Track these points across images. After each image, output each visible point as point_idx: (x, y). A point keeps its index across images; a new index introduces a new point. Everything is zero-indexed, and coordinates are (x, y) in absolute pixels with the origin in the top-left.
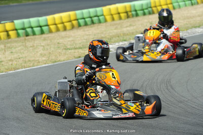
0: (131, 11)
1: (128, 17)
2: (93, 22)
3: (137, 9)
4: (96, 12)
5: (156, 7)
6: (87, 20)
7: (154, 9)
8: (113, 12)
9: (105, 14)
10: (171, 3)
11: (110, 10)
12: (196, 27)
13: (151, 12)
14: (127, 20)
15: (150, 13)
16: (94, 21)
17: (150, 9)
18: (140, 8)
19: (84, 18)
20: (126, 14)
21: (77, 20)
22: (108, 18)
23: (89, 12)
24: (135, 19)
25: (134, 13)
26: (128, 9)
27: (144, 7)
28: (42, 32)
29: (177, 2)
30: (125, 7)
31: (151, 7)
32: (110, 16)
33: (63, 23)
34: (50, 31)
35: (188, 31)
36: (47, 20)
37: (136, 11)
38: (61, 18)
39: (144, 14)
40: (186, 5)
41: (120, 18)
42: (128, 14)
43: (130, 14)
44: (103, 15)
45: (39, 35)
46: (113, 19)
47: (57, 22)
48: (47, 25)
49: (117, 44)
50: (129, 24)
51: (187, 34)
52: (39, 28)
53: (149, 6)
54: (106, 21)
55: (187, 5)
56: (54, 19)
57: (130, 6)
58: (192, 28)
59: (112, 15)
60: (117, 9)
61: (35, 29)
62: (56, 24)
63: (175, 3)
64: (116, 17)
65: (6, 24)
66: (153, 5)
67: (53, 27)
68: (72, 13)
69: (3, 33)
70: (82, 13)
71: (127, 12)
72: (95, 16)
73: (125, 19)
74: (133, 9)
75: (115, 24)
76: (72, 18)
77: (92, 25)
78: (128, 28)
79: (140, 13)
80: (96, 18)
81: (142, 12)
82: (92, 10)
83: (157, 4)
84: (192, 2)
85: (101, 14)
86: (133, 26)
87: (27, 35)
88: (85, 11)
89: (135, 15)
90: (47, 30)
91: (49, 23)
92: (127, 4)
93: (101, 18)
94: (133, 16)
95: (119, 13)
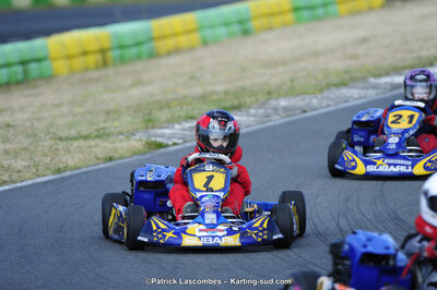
0: (109, 49)
1: (105, 64)
5: (163, 37)
10: (197, 30)
12: (338, 86)
13: (154, 51)
15: (151, 56)
25: (117, 53)
31: (152, 38)
35: (326, 94)
37: (121, 47)
42: (104, 57)
51: (331, 103)
58: (328, 89)
63: (204, 28)
71: (102, 52)
95: (84, 54)
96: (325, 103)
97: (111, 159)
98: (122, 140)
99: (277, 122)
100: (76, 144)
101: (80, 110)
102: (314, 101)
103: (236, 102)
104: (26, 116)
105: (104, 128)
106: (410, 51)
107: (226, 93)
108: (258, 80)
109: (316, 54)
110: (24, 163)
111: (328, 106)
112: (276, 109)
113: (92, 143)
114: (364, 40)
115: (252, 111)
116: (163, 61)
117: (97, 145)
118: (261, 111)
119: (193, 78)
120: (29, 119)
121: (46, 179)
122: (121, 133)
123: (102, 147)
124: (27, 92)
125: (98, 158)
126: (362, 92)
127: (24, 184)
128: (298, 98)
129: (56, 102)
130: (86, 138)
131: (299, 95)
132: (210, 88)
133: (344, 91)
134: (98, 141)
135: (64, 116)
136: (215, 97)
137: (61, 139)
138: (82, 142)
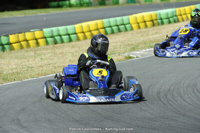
0: (156, 20)
1: (154, 25)
2: (119, 31)
3: (162, 17)
4: (123, 20)
5: (181, 15)
6: (114, 28)
7: (179, 17)
8: (139, 21)
9: (131, 22)
11: (136, 18)
13: (176, 20)
14: (153, 28)
15: (175, 22)
16: (121, 30)
17: (175, 17)
18: (166, 17)
20: (151, 22)
21: (104, 28)
22: (134, 26)
23: (116, 21)
24: (161, 27)
25: (159, 21)
26: (154, 18)
27: (170, 16)
28: (70, 40)
30: (151, 16)
31: (176, 16)
33: (90, 31)
34: (78, 39)
36: (75, 28)
37: (161, 19)
38: (89, 26)
39: (170, 22)
41: (146, 26)
42: (153, 23)
43: (155, 22)
44: (129, 23)
45: (67, 43)
46: (139, 27)
47: (85, 30)
48: (76, 33)
49: (144, 50)
50: (155, 32)
52: (67, 36)
53: (174, 14)
54: (132, 29)
56: (82, 27)
57: (156, 15)
59: (138, 23)
60: (143, 17)
61: (63, 37)
62: (83, 33)
64: (142, 25)
65: (35, 32)
66: (178, 14)
67: (81, 35)
68: (99, 21)
69: (32, 41)
70: (109, 22)
71: (152, 21)
72: (122, 25)
73: (151, 27)
74: (158, 18)
75: (141, 32)
76: (100, 26)
77: (119, 33)
78: (154, 36)
79: (165, 21)
80: (123, 26)
81: (167, 20)
82: (119, 19)
83: (182, 13)
85: (127, 22)
86: (159, 33)
87: (56, 43)
88: (112, 20)
89: (160, 23)
90: (75, 38)
91: (77, 31)
92: (153, 13)
93: (127, 26)
94: (158, 24)
95: (145, 22)
98: (117, 56)
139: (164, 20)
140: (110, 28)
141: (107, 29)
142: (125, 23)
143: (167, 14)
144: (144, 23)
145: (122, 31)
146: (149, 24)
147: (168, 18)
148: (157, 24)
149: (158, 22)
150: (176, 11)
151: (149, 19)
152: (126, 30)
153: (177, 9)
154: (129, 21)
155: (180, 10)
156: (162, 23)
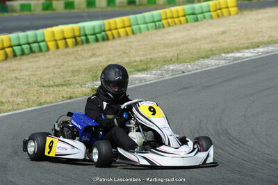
0: (80, 36)
1: (76, 44)
2: (32, 51)
3: (87, 32)
4: (36, 36)
5: (110, 30)
6: (24, 47)
7: (109, 33)
8: (57, 37)
9: (46, 39)
10: (130, 26)
11: (53, 33)
12: (203, 58)
13: (105, 38)
15: (103, 39)
16: (34, 49)
17: (103, 33)
18: (91, 32)
19: (20, 45)
20: (73, 40)
21: (12, 47)
22: (51, 45)
23: (27, 37)
24: (86, 46)
25: (83, 38)
26: (77, 33)
27: (97, 30)
29: (137, 24)
30: (73, 30)
31: (104, 31)
32: (54, 42)
35: (196, 63)
37: (86, 35)
39: (97, 40)
40: (148, 29)
41: (67, 45)
42: (76, 40)
43: (79, 39)
46: (57, 47)
51: (198, 67)
53: (103, 29)
54: (48, 49)
55: (150, 28)
57: (80, 29)
58: (198, 60)
59: (56, 41)
60: (63, 32)
63: (134, 25)
64: (61, 43)
66: (107, 28)
70: (18, 38)
71: (74, 37)
72: (34, 42)
73: (73, 47)
74: (82, 33)
76: (6, 44)
77: (31, 55)
79: (91, 38)
80: (36, 45)
81: (94, 37)
82: (30, 33)
83: (113, 27)
84: (156, 25)
85: (42, 39)
89: (85, 42)
92: (75, 26)
93: (42, 44)
94: (82, 43)
95: (65, 39)
96: (195, 68)
97: (71, 98)
98: (78, 88)
99: (167, 78)
100: (52, 89)
101: (59, 70)
102: (189, 66)
103: (145, 67)
104: (28, 73)
105: (69, 81)
106: (248, 39)
107: (141, 61)
108: (161, 54)
109: (195, 40)
110: (21, 100)
111: (197, 69)
112: (167, 71)
113: (61, 89)
114: (223, 33)
115: (154, 72)
116: (109, 43)
117: (64, 90)
118: (159, 72)
119: (124, 53)
120: (29, 75)
121: (32, 108)
122: (78, 83)
123: (66, 91)
124: (31, 60)
125: (63, 97)
126: (217, 62)
127: (20, 111)
128: (181, 65)
129: (46, 66)
130: (58, 86)
131: (181, 63)
132: (133, 59)
133: (207, 61)
134: (64, 88)
135: (49, 74)
136: (135, 64)
137: (43, 86)
138: (55, 88)
139: (89, 37)
140: (19, 47)
141: (15, 48)
142: (39, 39)
143: (94, 28)
144: (63, 41)
145: (35, 52)
146: (70, 41)
147: (94, 34)
148: (80, 42)
149: (82, 40)
150: (104, 25)
151: (71, 35)
152: (40, 50)
153: (106, 22)
154: (44, 38)
155: (110, 24)
156: (87, 41)
